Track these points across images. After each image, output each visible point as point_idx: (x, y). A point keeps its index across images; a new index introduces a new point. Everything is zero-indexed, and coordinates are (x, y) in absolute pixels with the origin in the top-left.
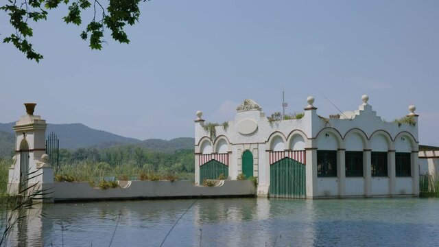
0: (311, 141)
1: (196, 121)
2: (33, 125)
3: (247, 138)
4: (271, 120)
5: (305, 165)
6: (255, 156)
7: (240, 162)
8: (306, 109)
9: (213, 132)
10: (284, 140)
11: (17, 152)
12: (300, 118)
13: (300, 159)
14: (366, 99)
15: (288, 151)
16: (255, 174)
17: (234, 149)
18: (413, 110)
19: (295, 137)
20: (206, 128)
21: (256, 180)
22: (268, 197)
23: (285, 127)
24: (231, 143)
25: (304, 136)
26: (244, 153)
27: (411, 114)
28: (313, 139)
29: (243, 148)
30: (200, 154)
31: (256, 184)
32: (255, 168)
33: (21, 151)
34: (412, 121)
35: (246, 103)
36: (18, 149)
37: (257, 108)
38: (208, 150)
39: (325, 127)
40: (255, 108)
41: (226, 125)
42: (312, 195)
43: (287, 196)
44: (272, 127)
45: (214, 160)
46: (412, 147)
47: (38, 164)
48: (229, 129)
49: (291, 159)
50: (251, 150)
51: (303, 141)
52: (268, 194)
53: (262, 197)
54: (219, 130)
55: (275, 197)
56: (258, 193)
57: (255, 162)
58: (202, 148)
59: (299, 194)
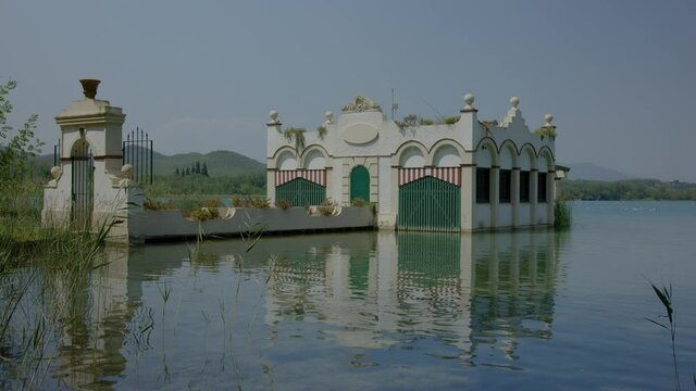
0: (471, 154)
1: (269, 125)
2: (104, 115)
3: (361, 148)
4: (402, 126)
5: (459, 186)
6: (372, 173)
7: (348, 181)
8: (463, 111)
9: (300, 140)
10: (425, 152)
11: (63, 159)
12: (453, 123)
13: (452, 178)
14: (517, 103)
15: (432, 168)
16: (372, 199)
17: (337, 164)
18: (550, 120)
19: (444, 148)
20: (288, 134)
21: (374, 207)
22: (396, 230)
23: (427, 136)
24: (331, 156)
25: (458, 148)
26: (354, 169)
27: (547, 125)
28: (474, 152)
29: (353, 164)
30: (276, 170)
31: (375, 212)
32: (372, 190)
33: (72, 159)
34: (550, 135)
35: (358, 101)
36: (67, 155)
37: (377, 108)
38: (291, 164)
39: (486, 136)
40: (374, 108)
41: (322, 131)
42: (470, 227)
43: (428, 228)
44: (404, 135)
45: (302, 178)
46: (549, 166)
47: (115, 182)
48: (327, 137)
49: (437, 179)
50: (367, 166)
51: (458, 155)
52: (396, 226)
53: (387, 230)
54: (311, 138)
55: (406, 230)
56: (379, 225)
57: (373, 181)
58: (279, 162)
59: (448, 225)
